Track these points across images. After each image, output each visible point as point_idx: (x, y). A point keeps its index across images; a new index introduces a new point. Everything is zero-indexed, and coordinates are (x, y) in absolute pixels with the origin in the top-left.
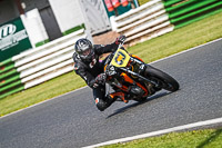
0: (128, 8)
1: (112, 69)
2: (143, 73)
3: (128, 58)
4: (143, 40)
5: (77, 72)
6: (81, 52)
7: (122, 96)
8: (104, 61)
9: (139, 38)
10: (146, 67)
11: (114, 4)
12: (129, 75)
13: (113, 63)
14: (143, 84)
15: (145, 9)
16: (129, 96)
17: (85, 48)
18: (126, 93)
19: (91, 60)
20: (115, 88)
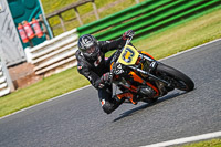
0: (43, 40)
1: (120, 67)
2: (154, 71)
3: (137, 54)
4: (58, 71)
5: (80, 71)
6: (85, 50)
7: (130, 97)
8: (110, 59)
9: (54, 69)
10: (157, 65)
11: (29, 35)
12: (139, 73)
13: (120, 60)
14: (153, 83)
15: (60, 40)
16: (137, 97)
17: (89, 44)
18: (135, 94)
19: (96, 58)
20: (122, 88)
